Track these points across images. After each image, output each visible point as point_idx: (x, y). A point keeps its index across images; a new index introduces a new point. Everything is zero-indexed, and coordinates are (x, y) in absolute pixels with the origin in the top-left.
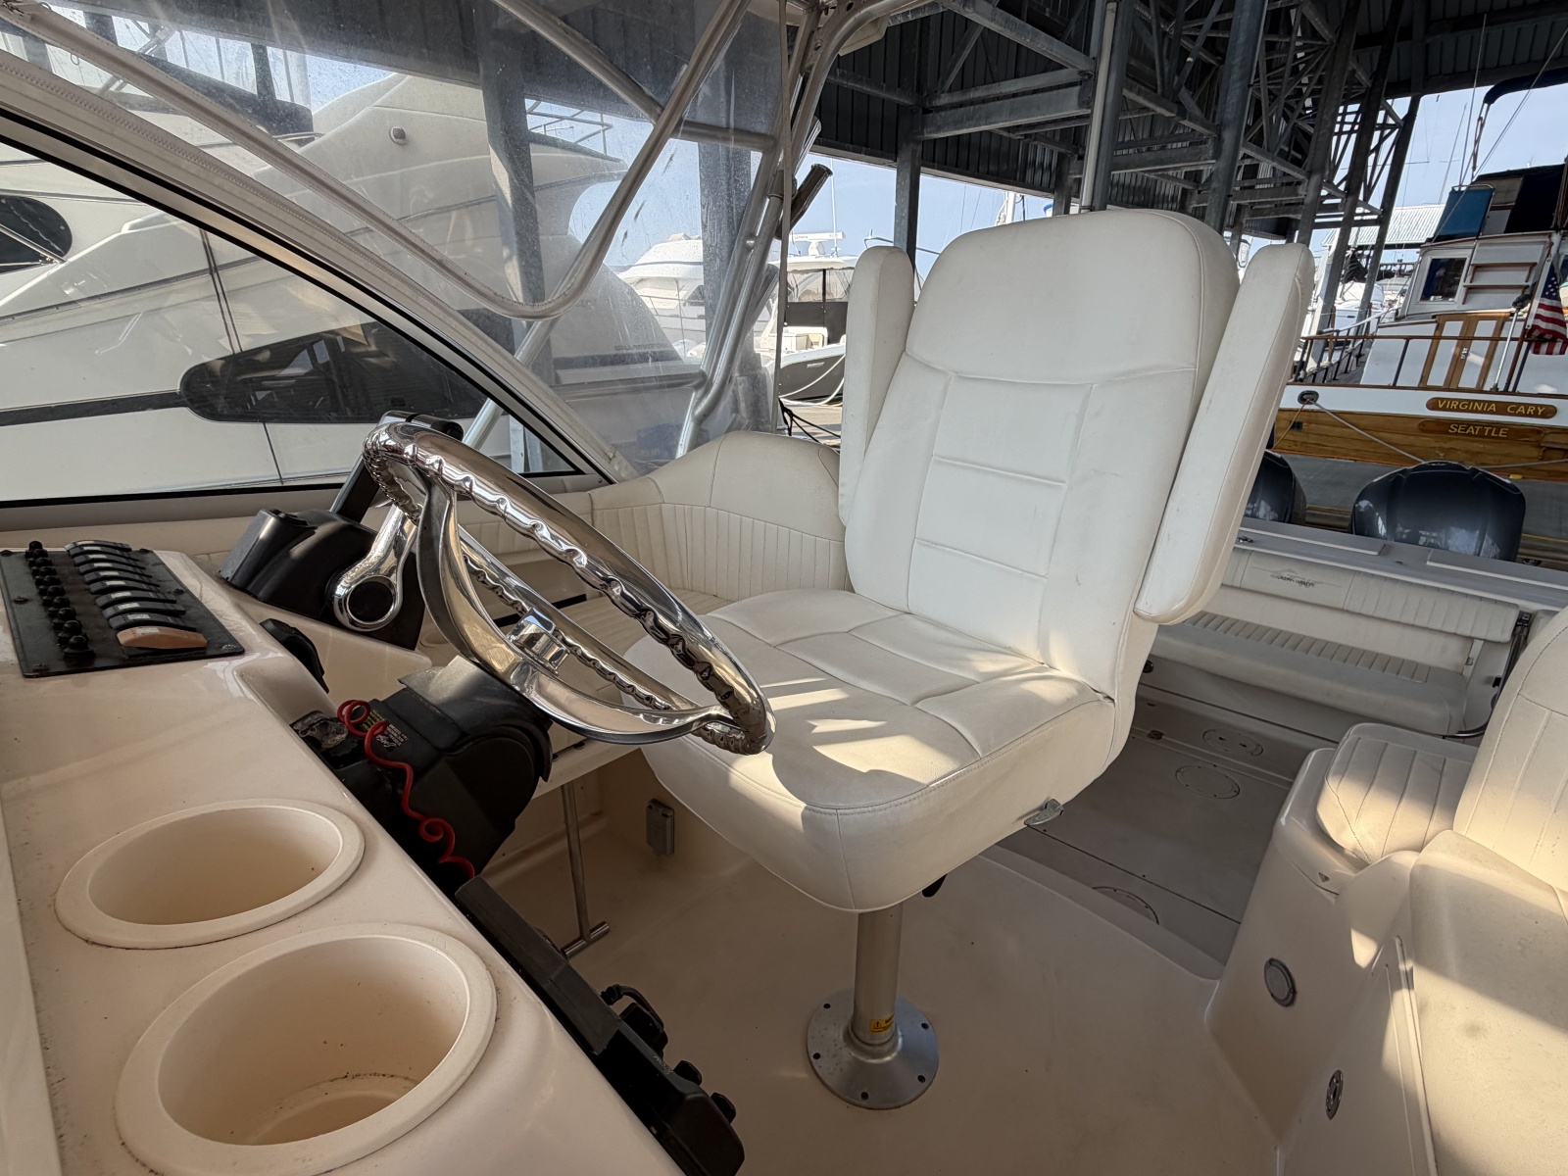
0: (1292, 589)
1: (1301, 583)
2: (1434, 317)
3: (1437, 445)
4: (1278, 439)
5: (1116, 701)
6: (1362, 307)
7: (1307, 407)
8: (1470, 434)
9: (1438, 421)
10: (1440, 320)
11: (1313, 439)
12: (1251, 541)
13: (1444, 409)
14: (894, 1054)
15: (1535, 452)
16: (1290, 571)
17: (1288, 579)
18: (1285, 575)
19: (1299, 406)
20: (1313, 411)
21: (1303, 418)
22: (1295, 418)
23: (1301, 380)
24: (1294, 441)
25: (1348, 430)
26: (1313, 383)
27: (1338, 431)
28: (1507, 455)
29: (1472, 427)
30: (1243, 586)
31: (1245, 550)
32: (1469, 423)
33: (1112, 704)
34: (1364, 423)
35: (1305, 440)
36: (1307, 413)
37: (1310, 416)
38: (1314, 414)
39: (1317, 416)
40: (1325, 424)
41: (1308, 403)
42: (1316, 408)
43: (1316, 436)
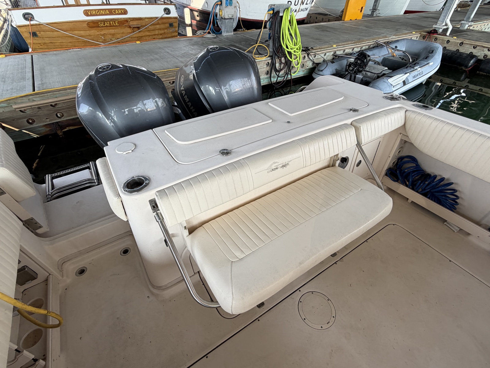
3: (98, 33)
4: (31, 44)
7: (32, 23)
8: (107, 26)
9: (93, 22)
11: (47, 41)
13: (91, 15)
15: (129, 30)
19: (26, 22)
20: (36, 25)
21: (35, 29)
22: (29, 29)
24: (39, 43)
25: (58, 33)
28: (123, 33)
29: (106, 23)
32: (104, 21)
34: (64, 27)
35: (44, 42)
37: (37, 28)
38: (38, 26)
39: (41, 28)
40: (47, 31)
41: (31, 20)
42: (37, 23)
43: (47, 39)
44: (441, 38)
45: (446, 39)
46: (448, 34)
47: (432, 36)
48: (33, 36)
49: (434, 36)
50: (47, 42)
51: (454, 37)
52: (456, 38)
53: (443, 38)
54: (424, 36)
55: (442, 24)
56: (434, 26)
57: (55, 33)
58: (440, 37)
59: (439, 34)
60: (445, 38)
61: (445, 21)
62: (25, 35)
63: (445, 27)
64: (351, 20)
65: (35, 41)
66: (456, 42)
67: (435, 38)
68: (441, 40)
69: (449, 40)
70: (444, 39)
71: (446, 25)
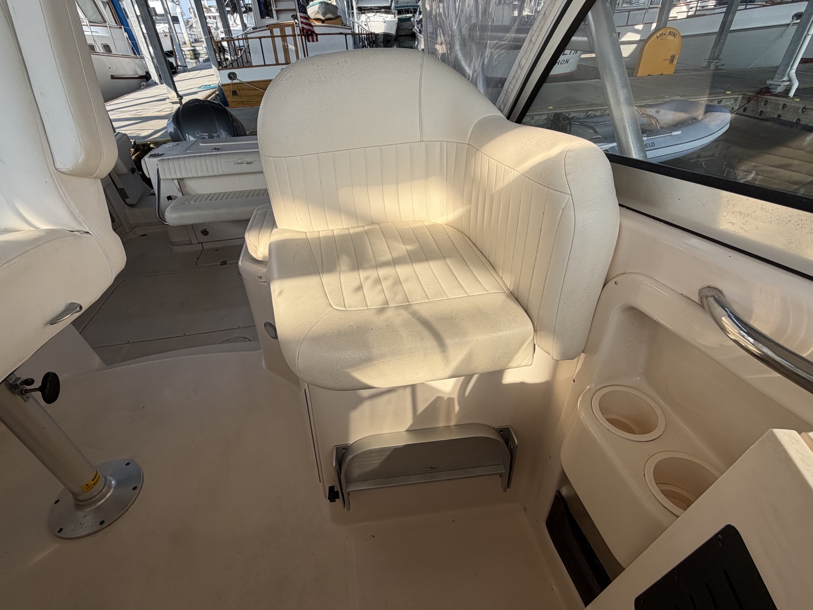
0: (245, 168)
1: (248, 163)
2: (267, 26)
5: (90, 233)
6: (242, 26)
7: (234, 81)
10: (270, 27)
12: (218, 149)
14: (112, 490)
16: (240, 159)
17: (242, 163)
18: (239, 161)
19: (229, 81)
20: (237, 83)
21: (235, 88)
22: (231, 88)
23: (226, 67)
24: (238, 102)
26: (233, 68)
27: (253, 92)
30: (224, 173)
31: (217, 154)
33: (89, 235)
35: (242, 100)
36: (236, 85)
37: (238, 86)
38: (238, 85)
39: (241, 86)
40: (246, 90)
41: (234, 79)
42: (238, 81)
43: (245, 97)
44: (773, 101)
45: (781, 102)
46: (792, 94)
47: (759, 97)
48: (233, 94)
49: (764, 98)
50: (244, 100)
51: (795, 99)
52: (798, 100)
53: (777, 100)
54: (749, 98)
55: (782, 78)
56: (769, 82)
57: (252, 92)
58: (772, 99)
59: (776, 95)
60: (779, 100)
61: (787, 74)
62: (228, 94)
63: (788, 83)
64: (649, 75)
65: (234, 100)
66: (796, 107)
67: (765, 100)
68: (773, 104)
69: (786, 103)
70: (778, 102)
71: (790, 80)
